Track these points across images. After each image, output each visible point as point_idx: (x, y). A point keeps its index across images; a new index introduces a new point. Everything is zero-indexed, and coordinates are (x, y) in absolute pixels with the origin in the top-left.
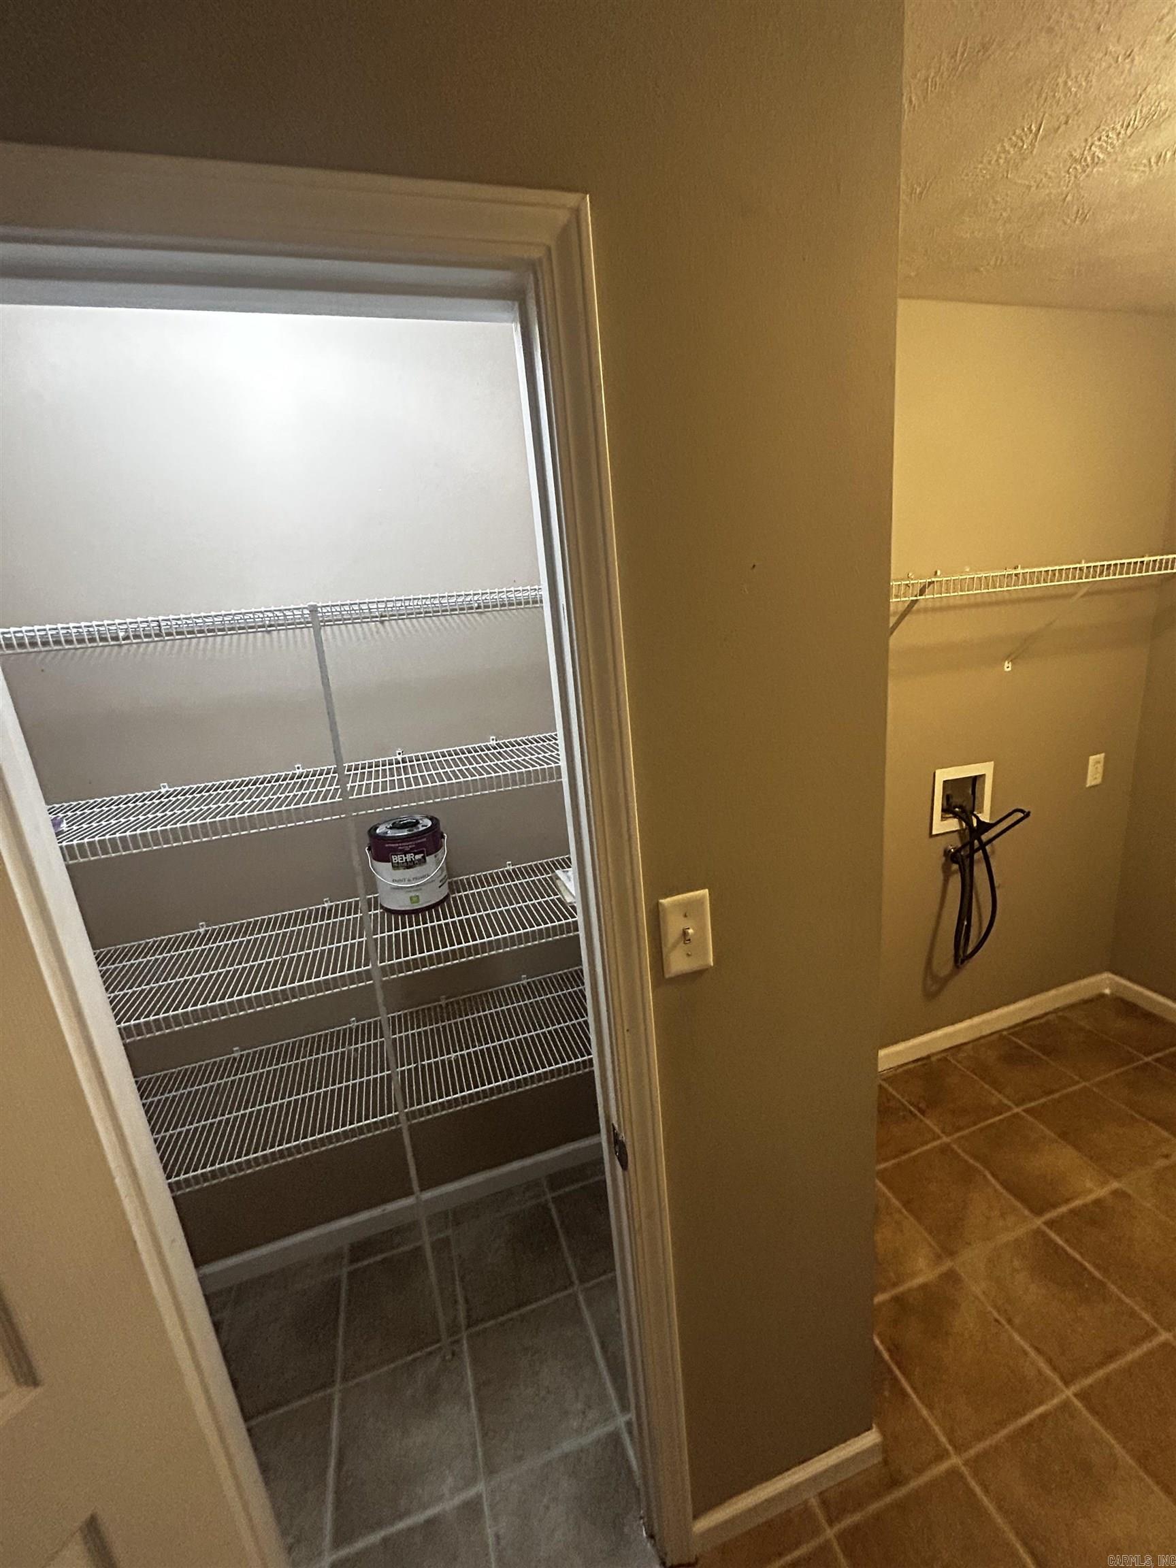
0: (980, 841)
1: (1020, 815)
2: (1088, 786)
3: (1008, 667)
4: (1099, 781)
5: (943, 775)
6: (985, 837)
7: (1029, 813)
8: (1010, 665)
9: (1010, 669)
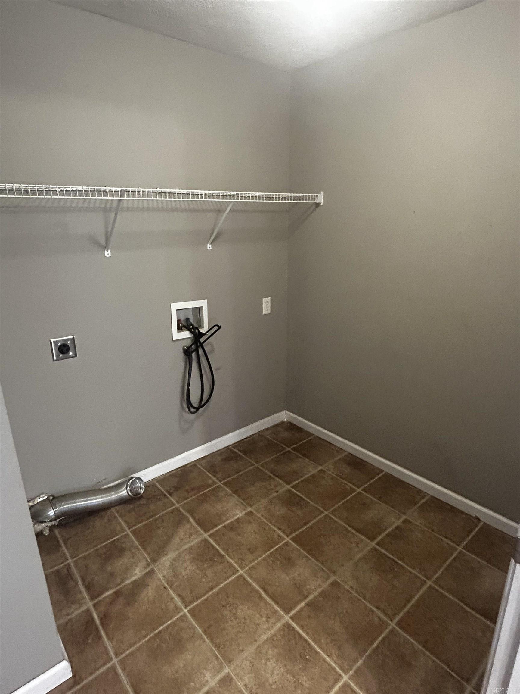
0: (200, 342)
1: (216, 328)
2: (263, 314)
3: (209, 247)
4: (269, 311)
5: (175, 306)
6: (202, 340)
7: (221, 326)
8: (211, 246)
9: (211, 248)
